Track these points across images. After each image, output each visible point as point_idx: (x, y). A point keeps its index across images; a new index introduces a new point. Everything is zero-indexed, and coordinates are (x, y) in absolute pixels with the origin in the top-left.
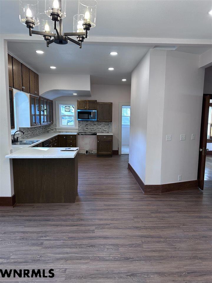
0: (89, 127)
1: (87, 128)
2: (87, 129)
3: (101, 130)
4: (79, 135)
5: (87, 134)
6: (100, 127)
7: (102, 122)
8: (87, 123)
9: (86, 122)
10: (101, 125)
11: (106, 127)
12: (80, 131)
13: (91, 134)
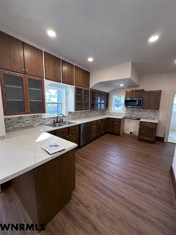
0: (135, 113)
1: (133, 113)
2: (133, 115)
3: (146, 116)
4: (126, 118)
5: (132, 118)
6: (145, 113)
7: (148, 109)
8: (133, 110)
9: (132, 108)
10: (147, 111)
11: (152, 114)
12: (127, 116)
13: (136, 119)
